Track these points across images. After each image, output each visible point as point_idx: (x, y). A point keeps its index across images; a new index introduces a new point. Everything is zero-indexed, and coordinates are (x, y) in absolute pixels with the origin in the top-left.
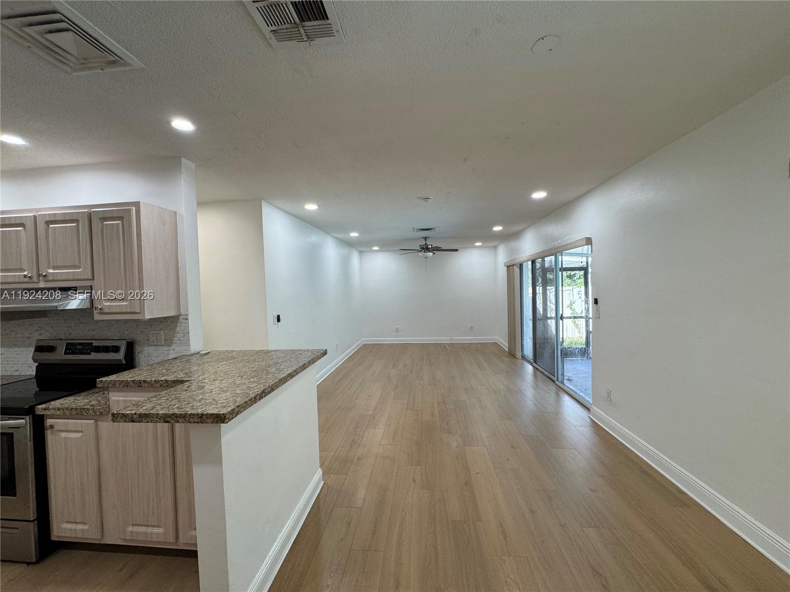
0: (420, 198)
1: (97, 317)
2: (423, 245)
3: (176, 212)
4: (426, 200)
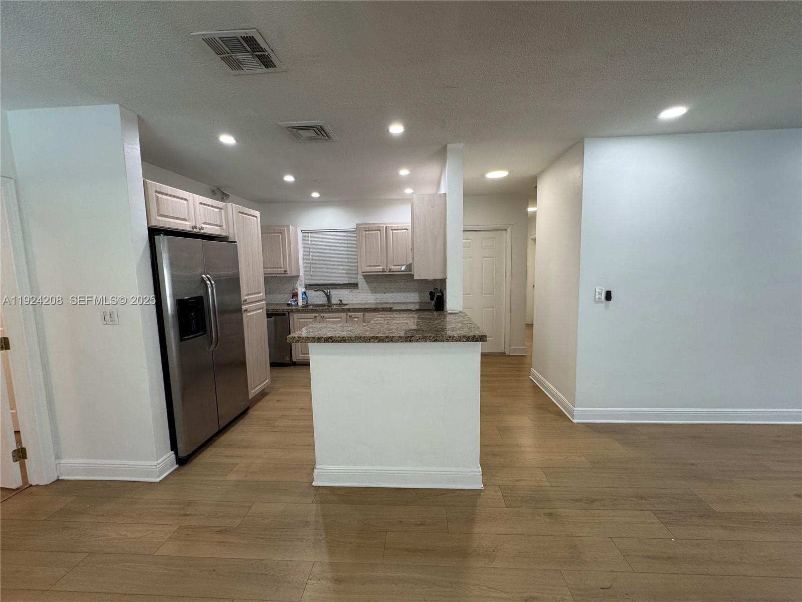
3: (445, 194)
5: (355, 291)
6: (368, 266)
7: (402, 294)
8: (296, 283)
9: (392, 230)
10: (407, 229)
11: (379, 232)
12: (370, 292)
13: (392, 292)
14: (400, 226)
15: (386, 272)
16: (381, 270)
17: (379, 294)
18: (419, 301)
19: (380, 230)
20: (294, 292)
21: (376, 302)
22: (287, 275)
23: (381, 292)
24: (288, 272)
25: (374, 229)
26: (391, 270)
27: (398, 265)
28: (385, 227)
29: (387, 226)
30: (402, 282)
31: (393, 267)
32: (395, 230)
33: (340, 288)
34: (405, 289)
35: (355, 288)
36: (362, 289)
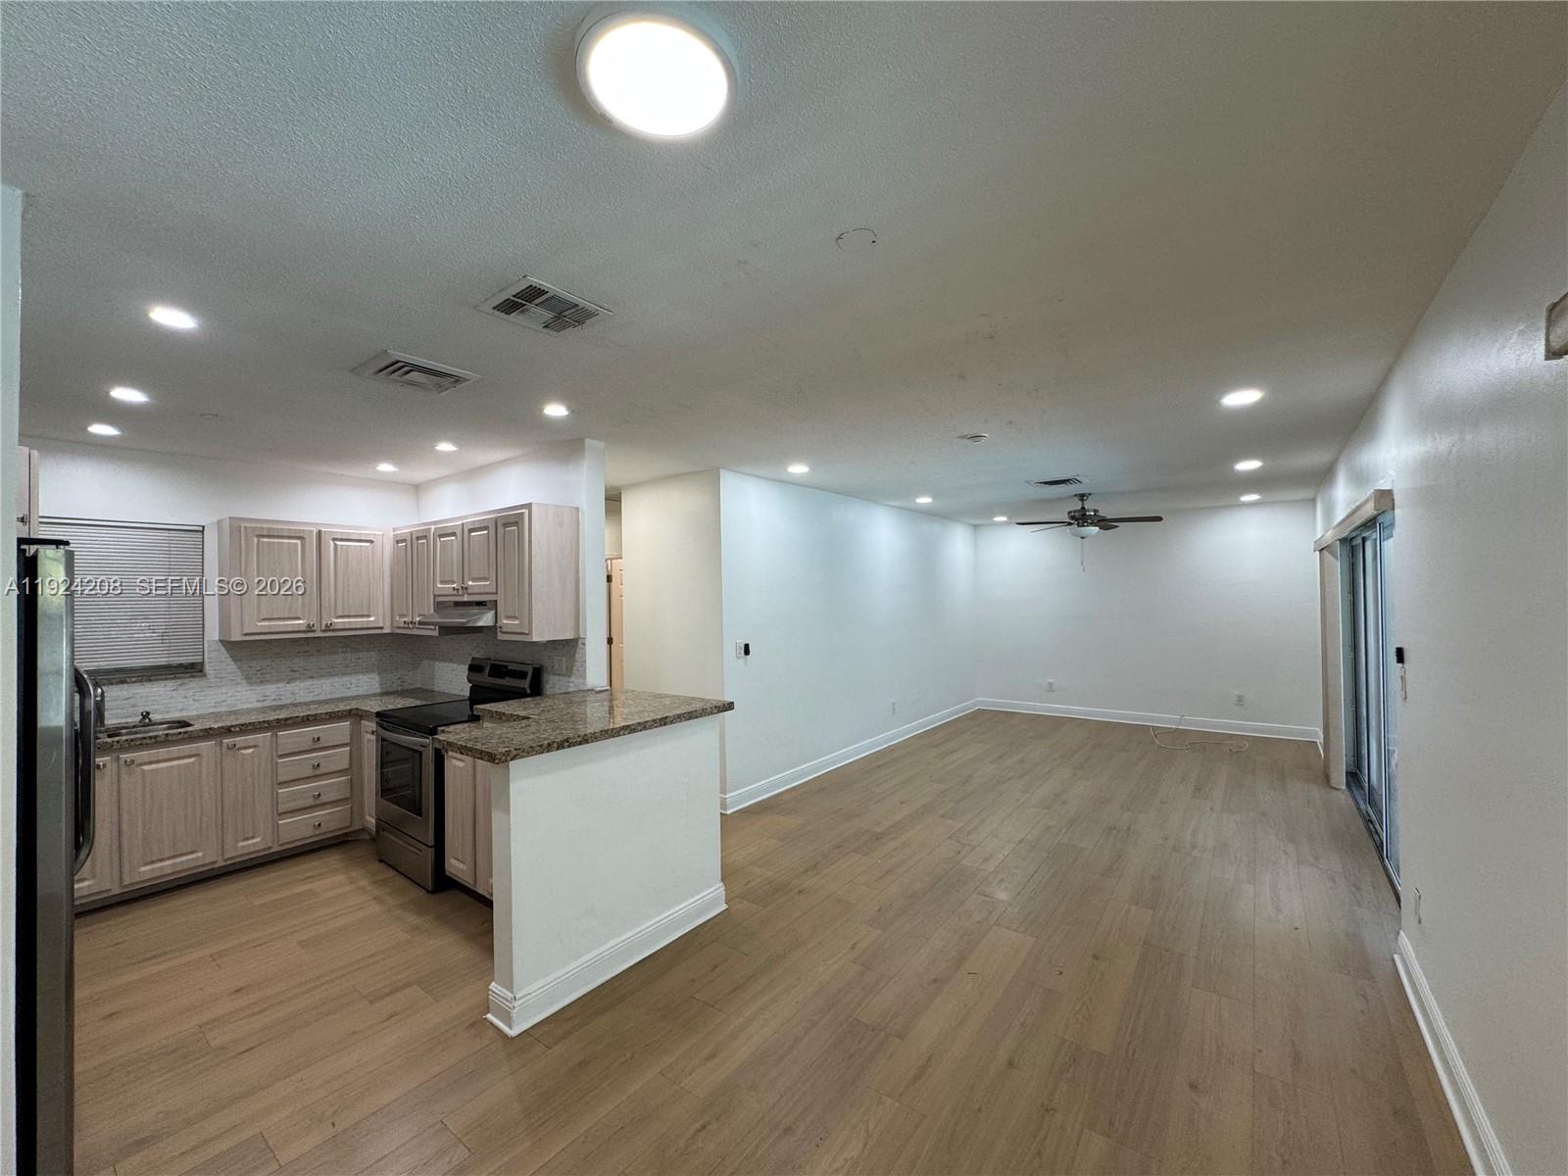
0: (964, 437)
1: (501, 637)
2: (1075, 511)
3: (578, 508)
4: (977, 439)
5: (194, 683)
6: (264, 620)
7: (336, 679)
9: (334, 539)
10: (371, 542)
11: (298, 542)
12: (244, 682)
13: (311, 677)
14: (354, 533)
15: (314, 631)
16: (304, 628)
17: (274, 686)
18: (378, 691)
19: (301, 538)
21: (259, 705)
23: (278, 681)
25: (285, 534)
26: (332, 628)
27: (349, 616)
28: (315, 531)
29: (320, 531)
30: (336, 653)
31: (336, 621)
32: (342, 540)
33: (141, 681)
34: (347, 666)
35: (193, 677)
36: (216, 677)
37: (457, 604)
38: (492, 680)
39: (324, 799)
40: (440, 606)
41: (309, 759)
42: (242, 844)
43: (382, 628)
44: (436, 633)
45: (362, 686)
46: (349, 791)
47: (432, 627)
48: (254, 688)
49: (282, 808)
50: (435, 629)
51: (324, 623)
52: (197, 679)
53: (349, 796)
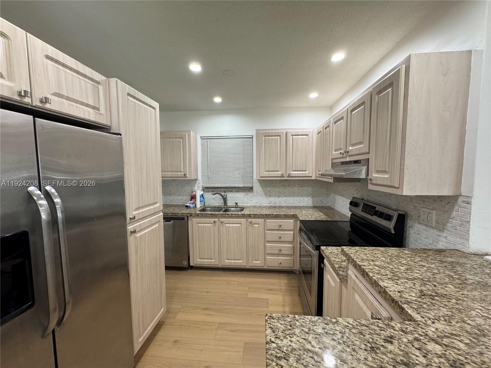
1: (370, 186)
5: (250, 194)
6: (267, 171)
7: (295, 198)
8: (194, 186)
9: (292, 135)
10: (307, 135)
11: (279, 137)
12: (264, 195)
13: (286, 196)
14: (300, 132)
15: (284, 177)
16: (280, 176)
17: (273, 198)
18: (311, 205)
19: (280, 136)
20: (193, 194)
21: (269, 205)
22: (186, 179)
23: (275, 196)
24: (188, 176)
25: (274, 134)
26: (290, 176)
27: (297, 171)
28: (285, 132)
29: (287, 132)
30: (296, 187)
31: (292, 172)
32: (295, 135)
33: (236, 192)
34: (299, 193)
35: (249, 192)
36: (256, 193)
37: (343, 163)
38: (364, 214)
39: (283, 252)
40: (334, 165)
41: (277, 233)
42: (254, 262)
43: (311, 177)
44: (332, 181)
45: (305, 202)
46: (293, 252)
47: (330, 177)
48: (267, 198)
49: (268, 251)
50: (331, 179)
51: (288, 174)
52: (251, 193)
53: (292, 254)
